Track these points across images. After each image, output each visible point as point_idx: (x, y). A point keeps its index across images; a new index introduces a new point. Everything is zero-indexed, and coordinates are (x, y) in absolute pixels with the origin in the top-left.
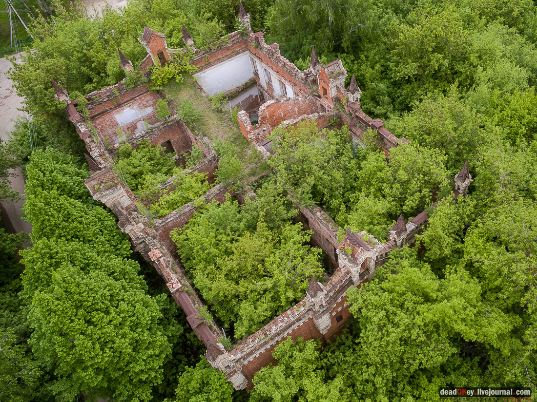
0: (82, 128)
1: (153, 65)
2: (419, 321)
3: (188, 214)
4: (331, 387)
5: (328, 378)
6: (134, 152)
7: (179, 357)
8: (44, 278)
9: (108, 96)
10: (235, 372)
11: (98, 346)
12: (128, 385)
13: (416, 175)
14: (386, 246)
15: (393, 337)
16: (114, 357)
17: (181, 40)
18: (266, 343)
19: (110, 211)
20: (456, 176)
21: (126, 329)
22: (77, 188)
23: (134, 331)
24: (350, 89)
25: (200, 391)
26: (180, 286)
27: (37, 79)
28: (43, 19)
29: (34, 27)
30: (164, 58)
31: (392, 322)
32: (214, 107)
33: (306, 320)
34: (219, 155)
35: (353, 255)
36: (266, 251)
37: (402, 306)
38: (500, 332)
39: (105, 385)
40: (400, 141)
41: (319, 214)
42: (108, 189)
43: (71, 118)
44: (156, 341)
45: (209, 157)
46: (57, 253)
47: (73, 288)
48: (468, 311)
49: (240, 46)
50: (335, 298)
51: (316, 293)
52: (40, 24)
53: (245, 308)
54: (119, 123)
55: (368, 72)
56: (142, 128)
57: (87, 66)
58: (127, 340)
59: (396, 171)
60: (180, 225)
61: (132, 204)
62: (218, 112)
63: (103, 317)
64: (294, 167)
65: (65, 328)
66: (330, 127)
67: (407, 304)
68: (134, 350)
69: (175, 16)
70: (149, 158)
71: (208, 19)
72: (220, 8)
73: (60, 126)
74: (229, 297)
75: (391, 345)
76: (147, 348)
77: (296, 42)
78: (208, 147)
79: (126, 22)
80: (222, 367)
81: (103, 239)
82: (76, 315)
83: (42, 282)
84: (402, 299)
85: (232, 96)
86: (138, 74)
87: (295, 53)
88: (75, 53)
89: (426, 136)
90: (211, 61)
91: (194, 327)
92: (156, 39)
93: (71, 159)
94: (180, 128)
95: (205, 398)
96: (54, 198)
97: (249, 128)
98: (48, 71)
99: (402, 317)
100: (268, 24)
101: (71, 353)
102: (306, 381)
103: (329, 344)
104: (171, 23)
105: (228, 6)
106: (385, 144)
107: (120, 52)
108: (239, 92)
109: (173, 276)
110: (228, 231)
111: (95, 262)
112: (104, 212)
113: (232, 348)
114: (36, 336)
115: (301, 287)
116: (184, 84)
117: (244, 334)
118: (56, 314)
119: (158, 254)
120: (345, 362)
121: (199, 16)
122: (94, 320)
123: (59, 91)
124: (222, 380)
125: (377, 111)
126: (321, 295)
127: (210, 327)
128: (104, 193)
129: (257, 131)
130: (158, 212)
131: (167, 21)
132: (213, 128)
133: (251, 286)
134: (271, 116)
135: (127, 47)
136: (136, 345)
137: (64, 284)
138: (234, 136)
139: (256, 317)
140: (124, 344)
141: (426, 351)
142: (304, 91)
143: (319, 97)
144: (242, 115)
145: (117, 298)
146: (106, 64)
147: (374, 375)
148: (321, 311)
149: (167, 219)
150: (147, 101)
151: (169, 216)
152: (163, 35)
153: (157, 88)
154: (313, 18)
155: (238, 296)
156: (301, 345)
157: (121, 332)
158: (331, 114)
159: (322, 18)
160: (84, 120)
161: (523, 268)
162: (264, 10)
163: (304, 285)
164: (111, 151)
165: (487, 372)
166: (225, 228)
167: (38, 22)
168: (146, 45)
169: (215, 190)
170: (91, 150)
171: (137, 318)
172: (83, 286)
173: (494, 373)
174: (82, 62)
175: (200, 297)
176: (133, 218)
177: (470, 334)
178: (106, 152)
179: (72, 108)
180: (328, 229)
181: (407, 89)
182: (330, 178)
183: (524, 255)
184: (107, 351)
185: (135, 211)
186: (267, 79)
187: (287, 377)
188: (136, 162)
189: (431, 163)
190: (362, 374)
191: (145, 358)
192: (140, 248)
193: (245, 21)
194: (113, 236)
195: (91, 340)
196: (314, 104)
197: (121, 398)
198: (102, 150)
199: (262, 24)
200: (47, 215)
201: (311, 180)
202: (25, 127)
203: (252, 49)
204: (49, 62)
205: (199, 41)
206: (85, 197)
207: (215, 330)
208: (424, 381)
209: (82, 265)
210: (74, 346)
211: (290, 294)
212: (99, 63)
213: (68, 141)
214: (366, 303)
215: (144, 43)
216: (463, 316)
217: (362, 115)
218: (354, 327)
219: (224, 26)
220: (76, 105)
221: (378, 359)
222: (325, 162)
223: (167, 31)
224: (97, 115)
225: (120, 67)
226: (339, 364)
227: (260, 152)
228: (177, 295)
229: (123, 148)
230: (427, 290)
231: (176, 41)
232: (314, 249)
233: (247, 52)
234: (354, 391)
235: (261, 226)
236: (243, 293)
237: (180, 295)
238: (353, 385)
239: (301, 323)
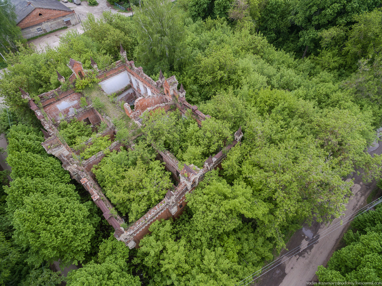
0: (39, 114)
1: (76, 79)
2: (222, 209)
3: (100, 157)
4: (180, 244)
5: (178, 239)
6: (69, 125)
7: (98, 232)
8: (20, 200)
9: (52, 95)
10: (130, 241)
11: (54, 235)
12: (71, 253)
13: (215, 134)
14: (203, 170)
15: (210, 217)
16: (63, 240)
17: (90, 65)
18: (146, 224)
19: (57, 158)
20: (235, 133)
21: (70, 224)
22: (38, 147)
23: (74, 224)
24: (180, 91)
25: (111, 253)
26: (98, 197)
27: (11, 88)
28: (12, 53)
29: (8, 58)
30: (82, 75)
31: (209, 210)
32: (111, 100)
33: (165, 209)
34: (116, 126)
35: (188, 177)
36: (143, 176)
37: (213, 201)
38: (263, 213)
39: (58, 255)
40: (206, 117)
41: (168, 154)
42: (56, 147)
43: (31, 108)
44: (86, 228)
45: (110, 127)
46: (27, 186)
47: (38, 206)
48: (247, 203)
49: (122, 68)
50: (179, 198)
51: (170, 197)
52: (11, 56)
53: (134, 206)
54: (59, 109)
55: (188, 81)
56: (72, 112)
57: (39, 79)
58: (71, 230)
59: (205, 132)
60: (96, 163)
61: (70, 154)
62: (113, 103)
63: (56, 219)
64: (155, 132)
65: (34, 228)
66: (171, 110)
67: (216, 200)
68: (74, 234)
69: (86, 52)
70: (78, 128)
71: (104, 54)
72: (109, 47)
73: (25, 112)
74: (125, 201)
75: (209, 221)
76: (82, 232)
77: (151, 66)
78: (109, 121)
79: (59, 55)
80: (123, 239)
81: (54, 175)
82: (41, 220)
83: (19, 202)
84: (213, 198)
85: (119, 94)
86: (68, 84)
87: (150, 71)
88: (32, 72)
89: (218, 114)
90: (107, 76)
91: (107, 218)
92: (77, 65)
93: (33, 129)
94: (93, 111)
95: (114, 257)
96: (24, 155)
97: (130, 112)
98: (17, 82)
99: (214, 207)
100: (135, 55)
101: (38, 241)
102: (167, 243)
103: (176, 220)
104: (84, 56)
105: (114, 46)
106: (199, 118)
107: (57, 72)
108: (123, 91)
109: (95, 192)
110: (123, 165)
111: (49, 188)
112: (54, 159)
113: (128, 228)
114: (17, 233)
115: (162, 193)
116: (94, 88)
117: (134, 220)
118: (28, 221)
119: (86, 181)
120: (186, 230)
121: (99, 52)
122: (51, 221)
123: (23, 93)
124: (123, 247)
125: (193, 100)
126: (173, 198)
127: (116, 218)
128: (54, 150)
129: (134, 113)
130: (84, 157)
131: (82, 55)
132: (111, 112)
133: (136, 194)
134: (141, 105)
135: (61, 69)
136: (75, 232)
137: (33, 204)
138: (123, 116)
139: (139, 211)
140: (69, 233)
141: (226, 223)
142: (156, 91)
143: (165, 94)
144: (126, 105)
145: (64, 207)
146: (50, 78)
147: (201, 236)
148: (173, 205)
149: (89, 160)
150: (74, 97)
151: (90, 159)
152: (81, 63)
153: (79, 91)
154: (158, 53)
155: (130, 200)
156: (163, 223)
157: (67, 226)
158: (171, 103)
159: (163, 53)
160: (39, 108)
161: (273, 181)
162: (132, 48)
163: (164, 192)
164: (56, 125)
165: (256, 231)
166: (121, 164)
167: (9, 55)
168: (72, 68)
169: (114, 144)
170: (44, 125)
171: (76, 217)
172: (44, 204)
173: (260, 231)
174: (36, 77)
175: (110, 201)
176: (70, 161)
177: (248, 215)
178: (53, 125)
179: (32, 102)
180: (173, 162)
181: (207, 89)
182: (172, 137)
183: (273, 174)
184: (59, 237)
185: (71, 157)
186: (137, 85)
187: (157, 241)
188: (70, 131)
189: (222, 128)
190: (194, 235)
191: (80, 238)
192: (75, 177)
193: (123, 55)
194: (60, 172)
195: (49, 233)
196: (162, 98)
197: (68, 261)
198: (51, 125)
199: (132, 55)
200: (20, 165)
201: (164, 138)
202: (5, 111)
203: (128, 69)
204: (18, 77)
205: (100, 66)
206: (42, 152)
207: (118, 219)
208: (225, 238)
209: (42, 190)
210: (39, 237)
211: (157, 197)
212: (46, 77)
213: (30, 120)
214: (195, 200)
215: (70, 67)
216: (245, 206)
217: (187, 103)
218: (188, 210)
219: (113, 57)
220: (34, 101)
221: (203, 228)
222: (170, 129)
223: (82, 60)
224: (47, 105)
225: (58, 80)
226: (182, 231)
227: (136, 124)
228: (97, 202)
229: (62, 123)
230: (226, 193)
231: (88, 66)
232: (167, 173)
233: (126, 71)
234: (191, 244)
235: (139, 162)
236: (132, 198)
237: (99, 202)
238: (190, 241)
239: (163, 212)
